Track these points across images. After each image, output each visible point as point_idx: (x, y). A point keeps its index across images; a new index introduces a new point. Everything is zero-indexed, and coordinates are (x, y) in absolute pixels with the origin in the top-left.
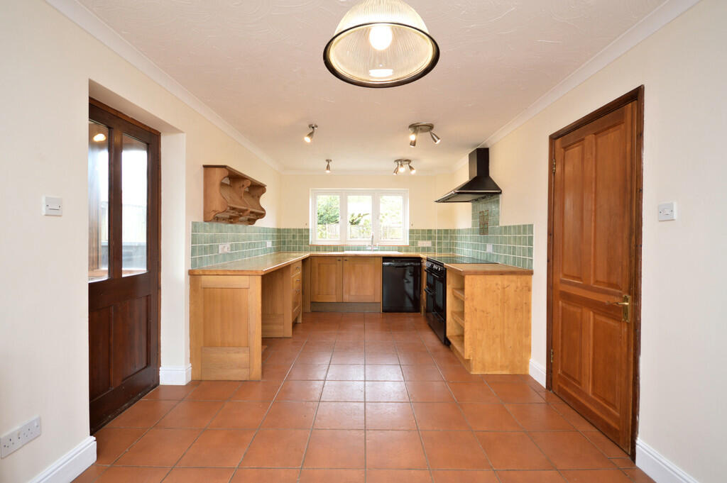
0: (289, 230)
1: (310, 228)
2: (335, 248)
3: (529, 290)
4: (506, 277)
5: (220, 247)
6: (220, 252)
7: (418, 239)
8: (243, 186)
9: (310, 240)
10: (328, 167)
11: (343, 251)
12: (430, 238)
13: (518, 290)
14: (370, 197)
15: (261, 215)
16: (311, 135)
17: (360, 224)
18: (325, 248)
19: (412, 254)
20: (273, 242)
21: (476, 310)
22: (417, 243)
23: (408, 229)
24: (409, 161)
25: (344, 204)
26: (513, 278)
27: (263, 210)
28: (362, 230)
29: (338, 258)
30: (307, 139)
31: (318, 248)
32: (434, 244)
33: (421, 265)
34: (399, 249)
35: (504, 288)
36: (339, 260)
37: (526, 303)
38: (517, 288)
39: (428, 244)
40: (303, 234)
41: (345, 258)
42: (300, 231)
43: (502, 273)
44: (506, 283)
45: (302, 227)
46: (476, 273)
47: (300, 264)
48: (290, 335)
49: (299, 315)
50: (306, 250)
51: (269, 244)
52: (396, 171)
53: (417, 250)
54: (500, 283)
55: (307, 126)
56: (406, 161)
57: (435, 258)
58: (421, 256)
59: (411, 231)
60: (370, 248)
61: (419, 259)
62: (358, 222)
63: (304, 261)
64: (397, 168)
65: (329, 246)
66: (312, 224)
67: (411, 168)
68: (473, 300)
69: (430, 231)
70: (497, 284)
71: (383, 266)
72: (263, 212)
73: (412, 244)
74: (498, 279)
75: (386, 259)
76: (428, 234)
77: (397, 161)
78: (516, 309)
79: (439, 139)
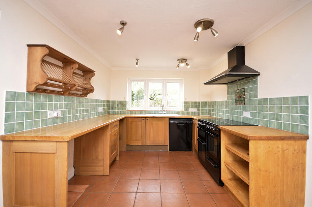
0: (114, 102)
1: (127, 100)
2: (141, 112)
3: (305, 152)
4: (285, 142)
5: (49, 113)
6: (48, 117)
7: (189, 107)
8: (72, 68)
9: (127, 107)
10: (137, 64)
11: (146, 114)
12: (196, 107)
13: (295, 153)
14: (161, 84)
15: (91, 90)
16: (121, 29)
17: (154, 100)
18: (136, 112)
19: (186, 116)
20: (103, 108)
21: (260, 170)
22: (188, 109)
23: (183, 101)
24: (186, 60)
25: (146, 86)
26: (292, 142)
27: (92, 87)
28: (155, 103)
29: (143, 118)
30: (119, 32)
31: (131, 112)
32: (198, 110)
33: (192, 123)
34: (178, 112)
35: (284, 151)
36: (143, 120)
37: (301, 164)
38: (295, 150)
39: (195, 110)
40: (123, 104)
41: (147, 119)
42: (121, 102)
43: (283, 139)
44: (285, 147)
45: (122, 99)
46: (260, 139)
47: (118, 123)
48: (108, 174)
49: (117, 156)
50: (124, 113)
51: (100, 110)
52: (178, 66)
53: (188, 113)
54: (280, 147)
55: (119, 22)
56: (184, 60)
57: (203, 119)
58: (193, 117)
59: (185, 103)
60: (161, 112)
61: (191, 119)
62: (153, 99)
63: (121, 121)
64: (179, 65)
65: (138, 111)
66: (128, 98)
67: (187, 64)
68: (257, 161)
69: (196, 102)
70: (278, 148)
71: (170, 123)
72: (93, 89)
73: (186, 110)
74: (279, 143)
75: (171, 119)
76: (195, 104)
77: (178, 60)
78: (293, 169)
79: (217, 33)
